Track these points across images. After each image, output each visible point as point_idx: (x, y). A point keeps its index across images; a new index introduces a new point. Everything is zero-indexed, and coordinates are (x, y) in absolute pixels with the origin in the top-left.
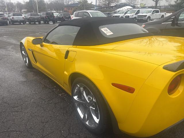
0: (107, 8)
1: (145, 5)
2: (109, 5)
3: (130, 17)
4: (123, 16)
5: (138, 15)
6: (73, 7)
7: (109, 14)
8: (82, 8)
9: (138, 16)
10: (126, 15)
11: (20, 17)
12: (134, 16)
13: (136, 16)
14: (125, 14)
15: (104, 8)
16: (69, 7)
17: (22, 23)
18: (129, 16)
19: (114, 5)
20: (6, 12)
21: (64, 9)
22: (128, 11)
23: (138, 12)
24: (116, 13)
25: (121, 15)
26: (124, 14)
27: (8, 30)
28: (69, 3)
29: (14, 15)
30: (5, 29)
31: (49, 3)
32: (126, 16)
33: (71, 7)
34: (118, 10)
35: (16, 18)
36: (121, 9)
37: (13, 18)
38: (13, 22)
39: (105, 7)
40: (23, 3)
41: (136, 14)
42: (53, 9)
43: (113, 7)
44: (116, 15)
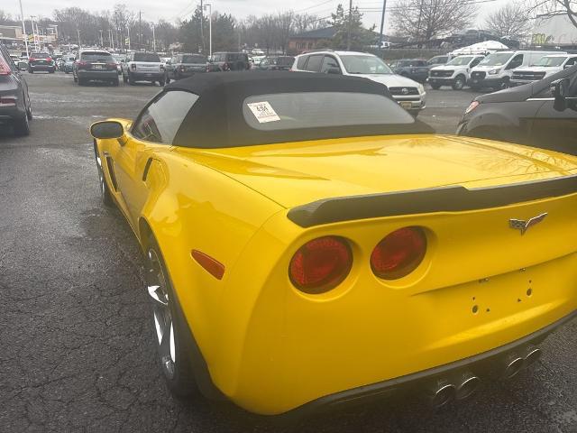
0: (420, 44)
1: (549, 38)
2: (429, 35)
3: (488, 76)
4: (466, 74)
5: (517, 69)
6: (316, 39)
7: (421, 64)
8: (342, 43)
9: (514, 73)
10: (476, 69)
11: (153, 66)
12: (503, 74)
13: (509, 73)
14: (472, 66)
15: (410, 44)
16: (303, 38)
17: (157, 83)
18: (483, 74)
19: (445, 36)
20: (127, 48)
21: (288, 43)
22: (482, 58)
23: (518, 60)
24: (444, 61)
25: (458, 69)
26: (468, 66)
27: (113, 99)
28: (308, 29)
29: (137, 58)
30: (106, 95)
31: (248, 25)
32: (474, 73)
33: (311, 39)
34: (455, 52)
35: (142, 65)
36: (466, 50)
37: (133, 66)
38: (134, 78)
39: (415, 44)
40: (175, 25)
41: (507, 68)
42: (256, 45)
43: (441, 41)
44: (441, 67)
